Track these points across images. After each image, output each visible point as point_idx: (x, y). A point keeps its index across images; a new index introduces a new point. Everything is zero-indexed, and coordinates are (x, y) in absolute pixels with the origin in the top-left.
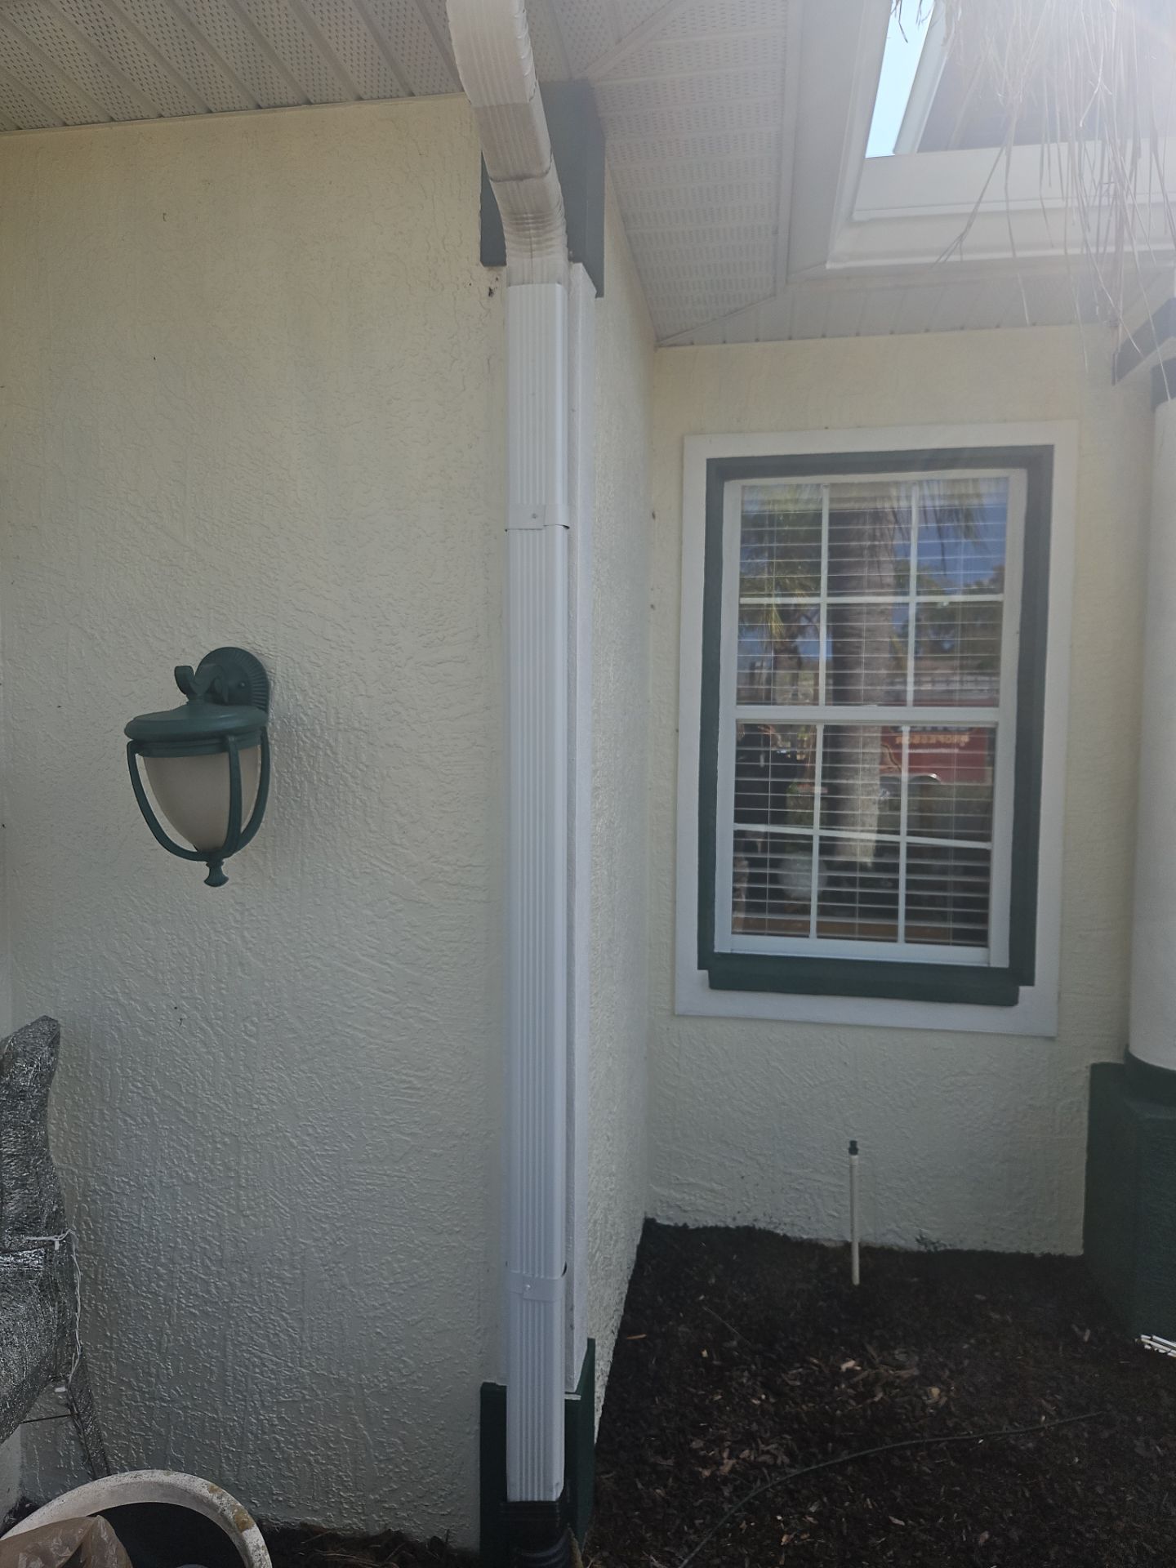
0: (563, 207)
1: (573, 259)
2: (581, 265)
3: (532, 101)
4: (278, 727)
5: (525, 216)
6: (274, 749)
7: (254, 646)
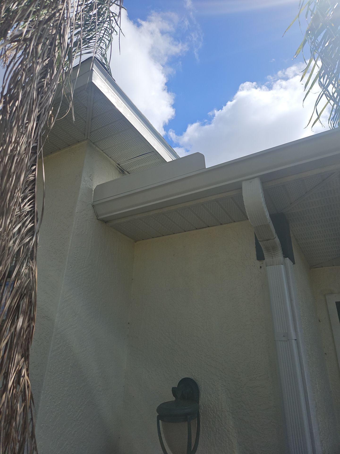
0: (280, 244)
1: (285, 257)
2: (288, 258)
3: (270, 223)
4: (202, 408)
5: (269, 248)
6: (201, 417)
7: (194, 377)
